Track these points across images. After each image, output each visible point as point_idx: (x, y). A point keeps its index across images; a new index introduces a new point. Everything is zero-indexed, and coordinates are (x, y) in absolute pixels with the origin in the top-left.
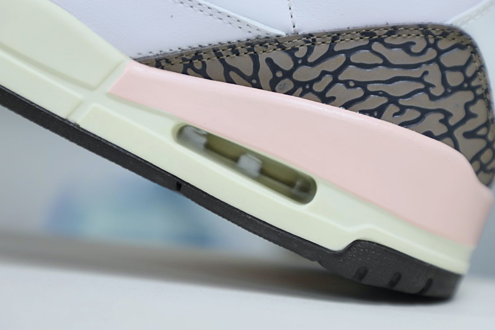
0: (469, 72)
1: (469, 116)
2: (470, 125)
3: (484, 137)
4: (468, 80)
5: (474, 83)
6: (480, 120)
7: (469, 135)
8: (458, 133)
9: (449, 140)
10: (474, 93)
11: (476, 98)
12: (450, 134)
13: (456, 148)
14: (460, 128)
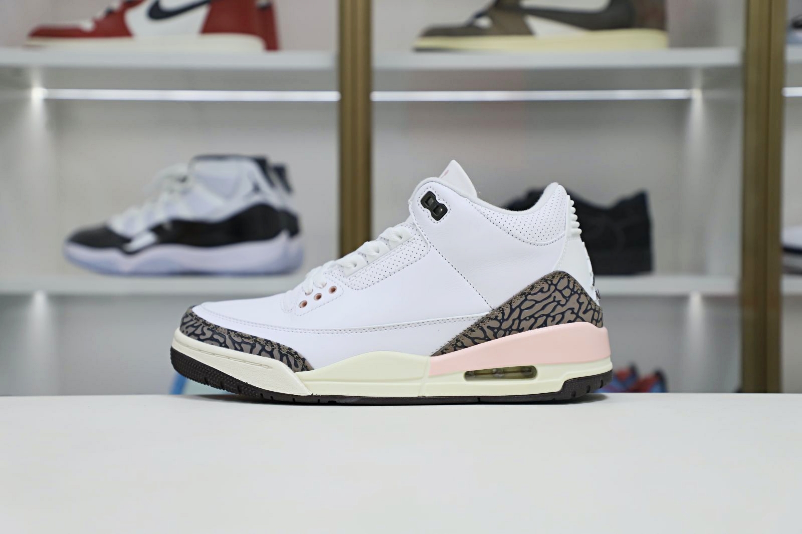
0: (571, 286)
1: (581, 304)
2: (583, 308)
3: (591, 309)
4: (572, 290)
5: (575, 290)
6: (586, 303)
7: (585, 312)
8: (581, 314)
9: (578, 319)
10: (578, 293)
11: (580, 295)
12: (578, 316)
13: (583, 320)
14: (580, 311)
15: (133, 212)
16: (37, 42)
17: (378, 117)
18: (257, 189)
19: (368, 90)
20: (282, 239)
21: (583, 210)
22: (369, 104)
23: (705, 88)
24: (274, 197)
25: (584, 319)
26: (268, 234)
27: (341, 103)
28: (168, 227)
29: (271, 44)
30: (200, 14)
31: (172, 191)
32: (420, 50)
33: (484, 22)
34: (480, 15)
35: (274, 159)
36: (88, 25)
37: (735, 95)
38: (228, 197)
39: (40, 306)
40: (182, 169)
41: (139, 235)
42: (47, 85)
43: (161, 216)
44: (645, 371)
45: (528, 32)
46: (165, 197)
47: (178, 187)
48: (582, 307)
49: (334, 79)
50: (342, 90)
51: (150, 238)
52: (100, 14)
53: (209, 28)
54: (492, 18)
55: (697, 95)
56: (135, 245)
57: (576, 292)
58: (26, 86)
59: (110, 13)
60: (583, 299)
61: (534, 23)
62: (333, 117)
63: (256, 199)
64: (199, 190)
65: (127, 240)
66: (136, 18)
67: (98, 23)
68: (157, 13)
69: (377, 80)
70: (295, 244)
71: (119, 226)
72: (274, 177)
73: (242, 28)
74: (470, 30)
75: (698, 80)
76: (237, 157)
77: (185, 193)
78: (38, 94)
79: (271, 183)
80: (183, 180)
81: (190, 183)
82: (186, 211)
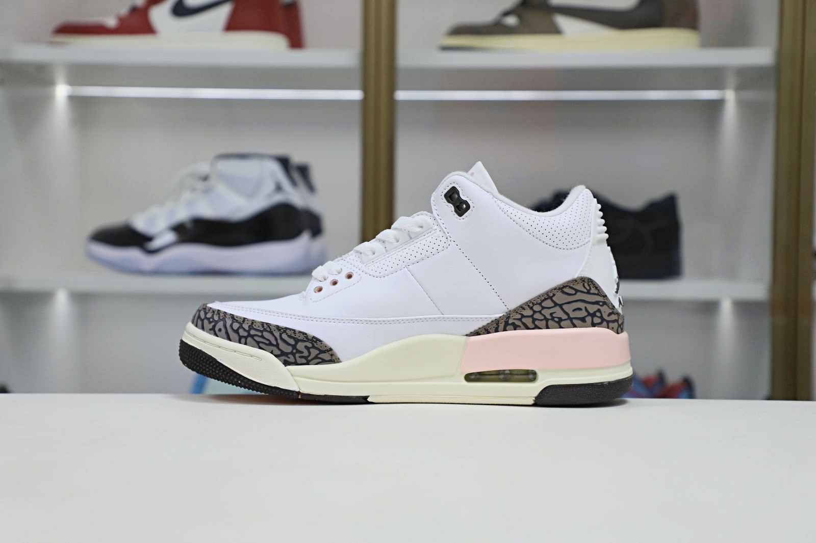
15: (154, 210)
16: (62, 38)
17: (402, 117)
18: (279, 188)
19: (392, 89)
20: (304, 239)
21: (610, 212)
22: (392, 103)
23: (739, 88)
24: (297, 197)
26: (290, 234)
27: (364, 102)
28: (189, 226)
29: (296, 42)
30: (223, 12)
31: (193, 190)
32: (446, 48)
33: (511, 21)
34: (507, 14)
35: (297, 158)
36: (111, 22)
37: (769, 96)
38: (250, 196)
39: (61, 303)
40: (204, 168)
41: (160, 234)
42: (71, 82)
43: (183, 214)
44: (673, 377)
45: (556, 30)
46: (187, 195)
47: (201, 185)
49: (357, 78)
50: (365, 89)
51: (170, 237)
52: (124, 10)
53: (233, 25)
54: (520, 17)
55: (730, 96)
56: (156, 244)
58: (50, 83)
59: (134, 10)
61: (562, 21)
62: (356, 116)
63: (278, 198)
64: (221, 188)
65: (149, 239)
66: (160, 15)
67: (122, 20)
68: (181, 10)
69: (401, 79)
70: (317, 245)
71: (141, 224)
72: (296, 176)
73: (266, 25)
74: (496, 28)
75: (732, 80)
76: (260, 156)
77: (207, 191)
78: (62, 91)
79: (293, 183)
80: (205, 178)
81: (212, 182)
82: (208, 210)
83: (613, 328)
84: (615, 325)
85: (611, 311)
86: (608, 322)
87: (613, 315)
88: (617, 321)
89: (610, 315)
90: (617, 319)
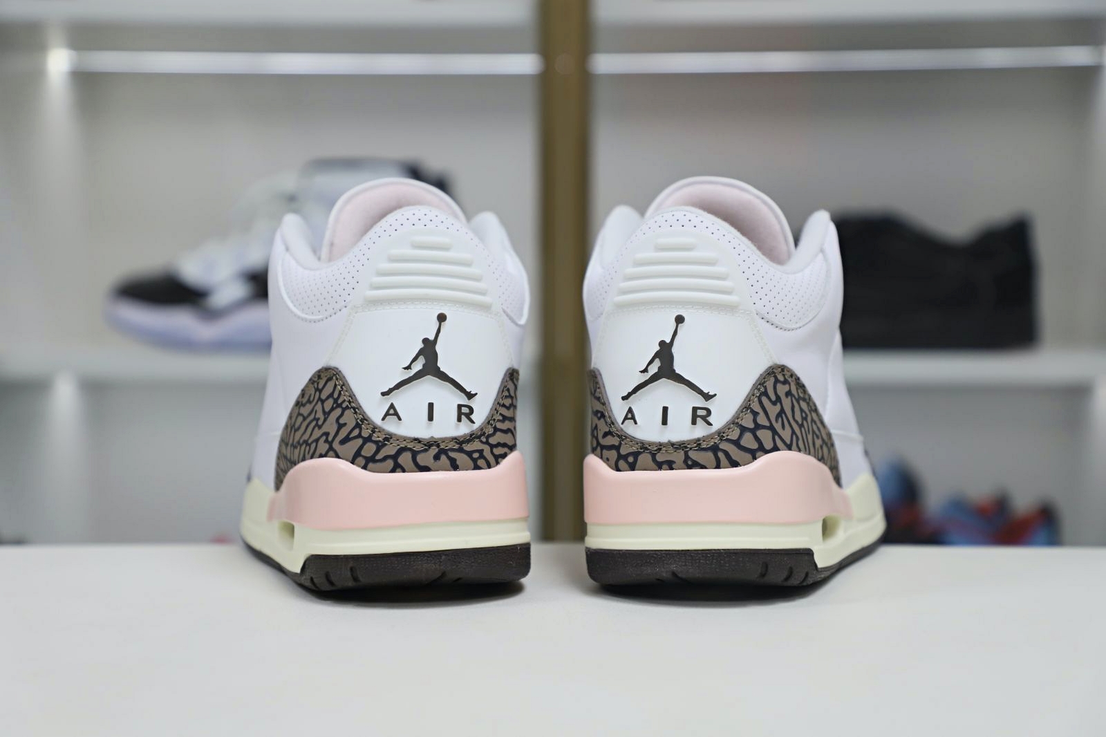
0: (336, 396)
1: (340, 426)
2: (343, 433)
3: (359, 436)
4: (336, 401)
5: (339, 402)
6: (352, 424)
7: (343, 442)
8: (336, 445)
9: (331, 453)
10: (342, 407)
11: (344, 410)
12: (331, 448)
13: (338, 456)
14: (336, 439)
25: (340, 455)
27: (545, 76)
41: (223, 285)
44: (1023, 501)
48: (340, 433)
57: (339, 406)
58: (37, 47)
60: (349, 419)
71: (192, 271)
78: (58, 62)
81: (305, 204)
83: (608, 459)
84: (613, 454)
85: (607, 430)
86: (603, 447)
87: (609, 437)
88: (617, 448)
89: (606, 435)
90: (617, 444)
